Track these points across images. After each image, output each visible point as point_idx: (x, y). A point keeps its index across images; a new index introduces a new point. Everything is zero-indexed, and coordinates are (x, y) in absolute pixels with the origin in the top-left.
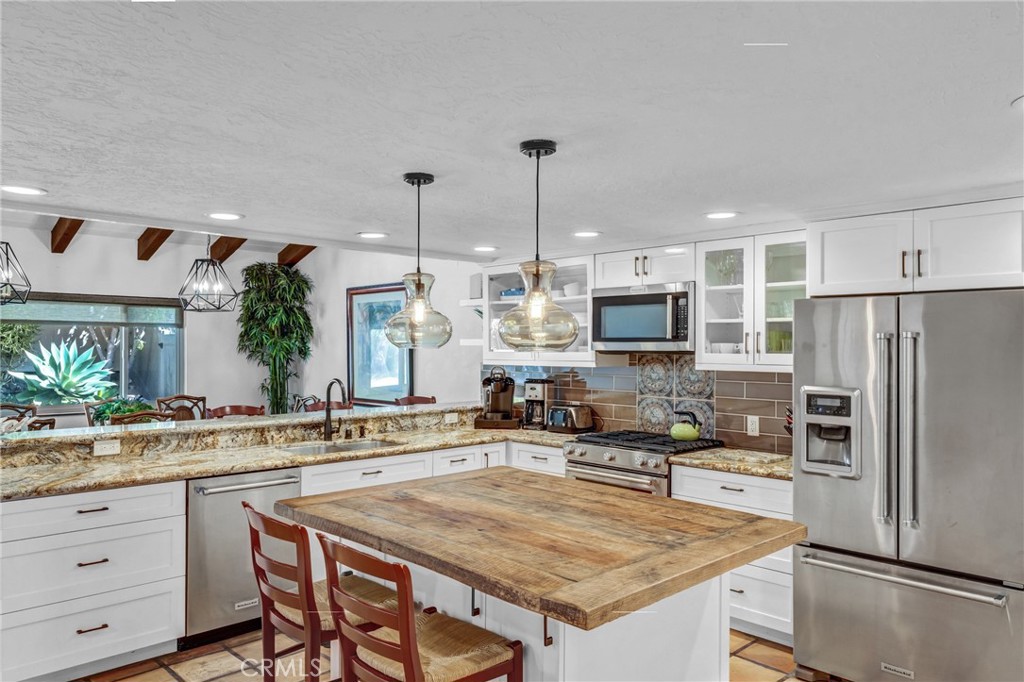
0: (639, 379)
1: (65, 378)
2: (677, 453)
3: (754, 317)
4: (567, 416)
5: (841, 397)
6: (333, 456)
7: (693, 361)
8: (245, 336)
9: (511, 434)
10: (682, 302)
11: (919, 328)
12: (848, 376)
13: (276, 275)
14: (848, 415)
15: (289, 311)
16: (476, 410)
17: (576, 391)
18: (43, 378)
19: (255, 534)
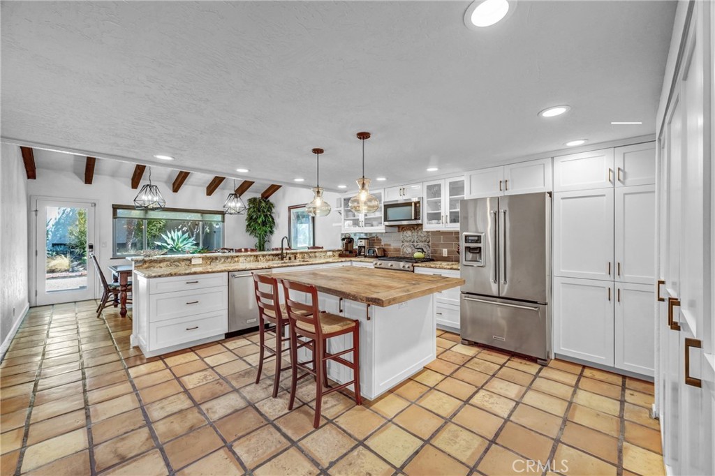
0: (402, 237)
1: (177, 244)
2: (416, 262)
3: (445, 210)
4: (374, 251)
5: (478, 236)
6: (284, 265)
7: (422, 229)
8: (249, 226)
9: (353, 259)
10: (418, 205)
11: (507, 209)
12: (480, 228)
13: (260, 202)
14: (480, 243)
15: (266, 216)
16: (339, 251)
17: (378, 243)
18: (169, 245)
19: (256, 283)
